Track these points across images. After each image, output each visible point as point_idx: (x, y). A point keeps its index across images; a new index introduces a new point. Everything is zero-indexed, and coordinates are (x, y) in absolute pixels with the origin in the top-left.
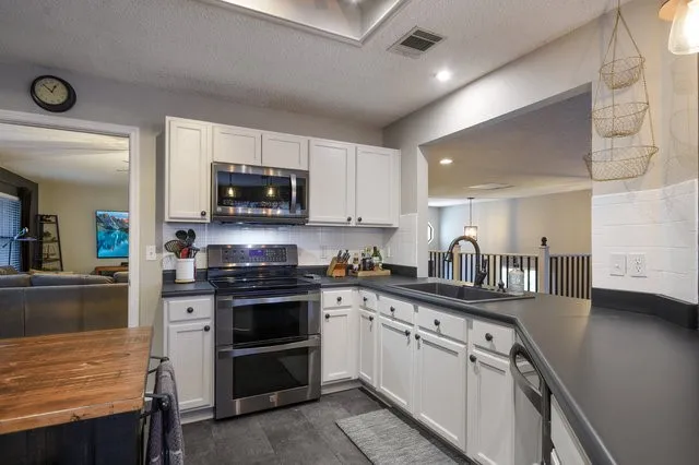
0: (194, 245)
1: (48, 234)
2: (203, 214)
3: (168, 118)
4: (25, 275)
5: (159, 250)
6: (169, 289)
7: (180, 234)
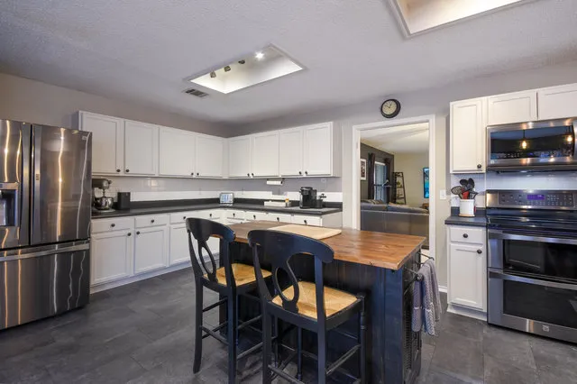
0: (474, 190)
1: (399, 183)
2: (479, 167)
3: (451, 104)
4: (385, 205)
5: (448, 193)
6: (455, 219)
7: (462, 182)
